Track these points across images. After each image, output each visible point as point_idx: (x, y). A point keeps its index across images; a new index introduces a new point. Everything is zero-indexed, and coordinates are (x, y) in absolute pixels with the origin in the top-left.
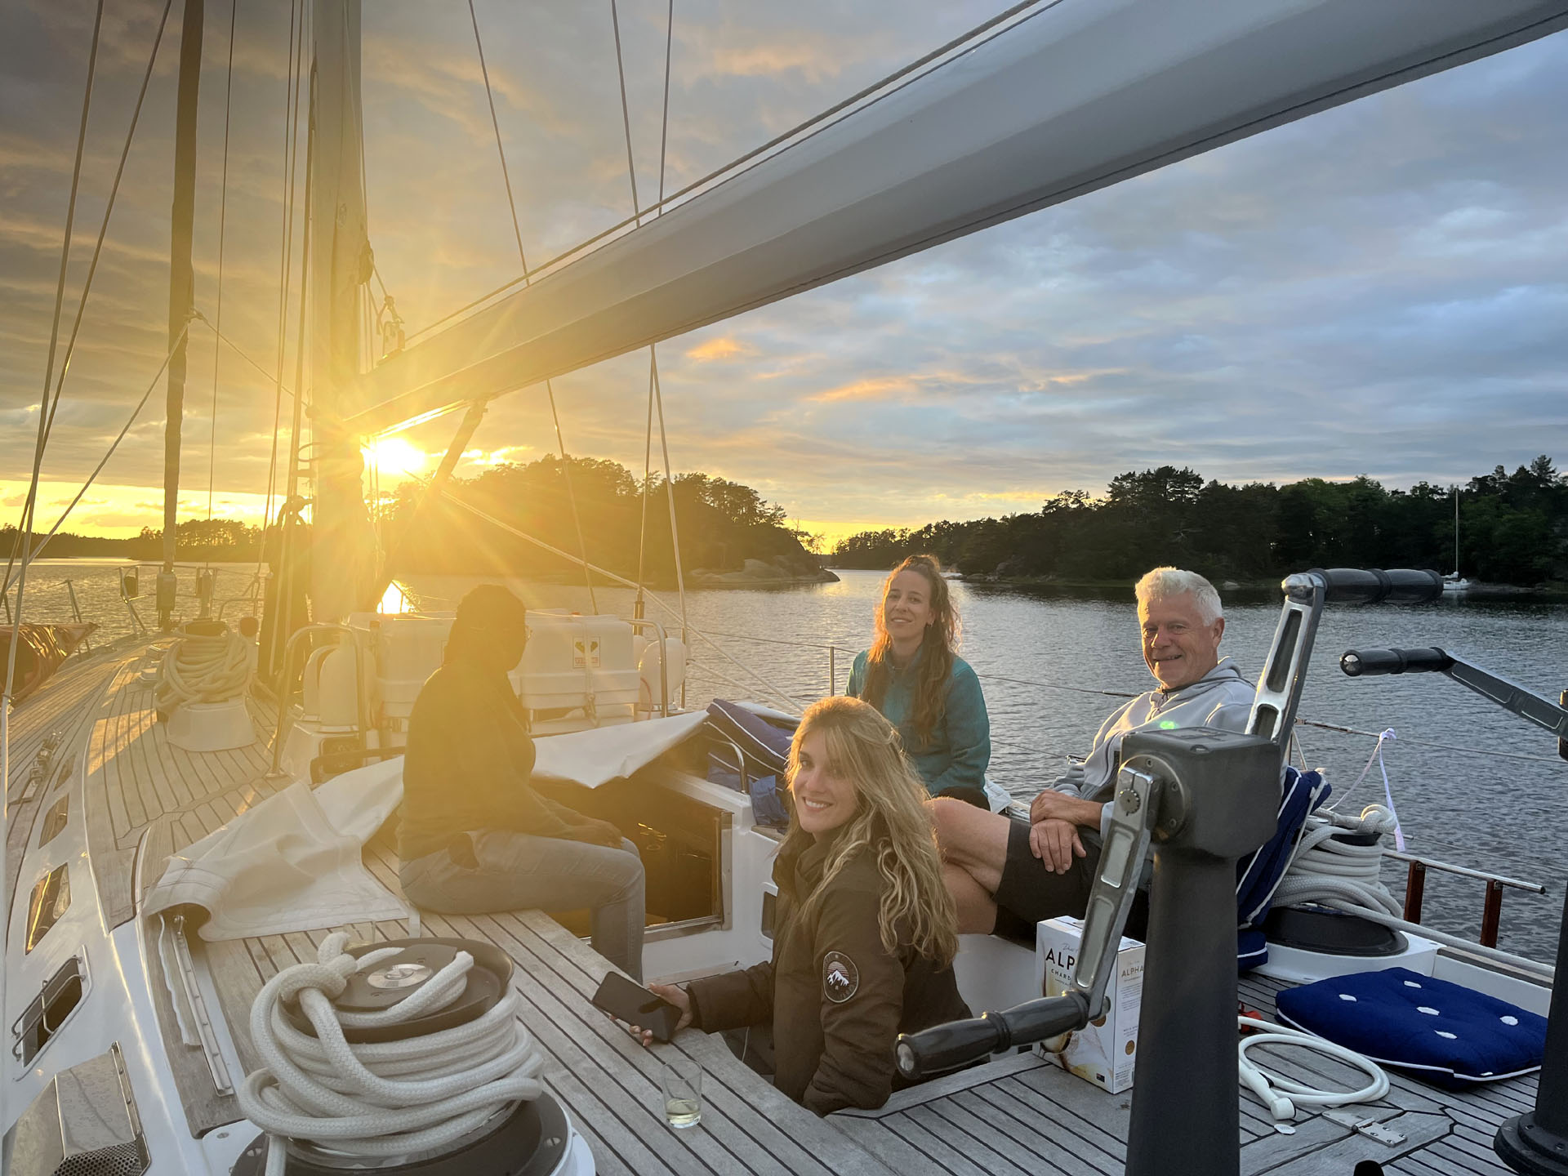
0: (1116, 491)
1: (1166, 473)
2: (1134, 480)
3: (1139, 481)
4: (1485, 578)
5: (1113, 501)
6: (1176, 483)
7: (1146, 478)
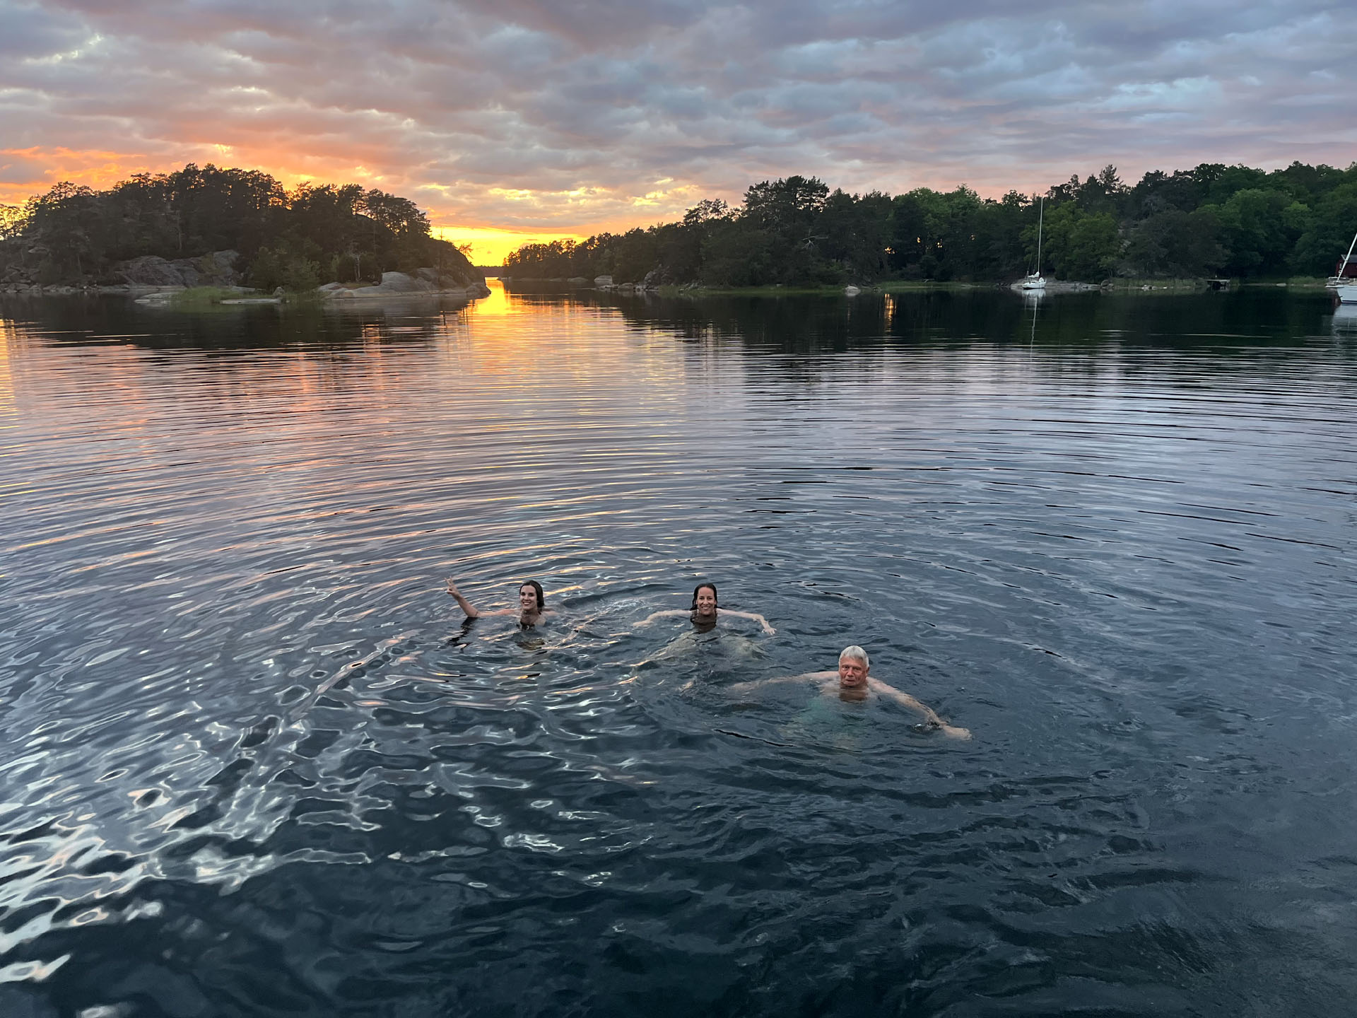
0: (752, 200)
1: (796, 182)
2: (766, 189)
3: (771, 190)
4: (1062, 277)
5: (749, 210)
6: (804, 191)
7: (778, 187)
